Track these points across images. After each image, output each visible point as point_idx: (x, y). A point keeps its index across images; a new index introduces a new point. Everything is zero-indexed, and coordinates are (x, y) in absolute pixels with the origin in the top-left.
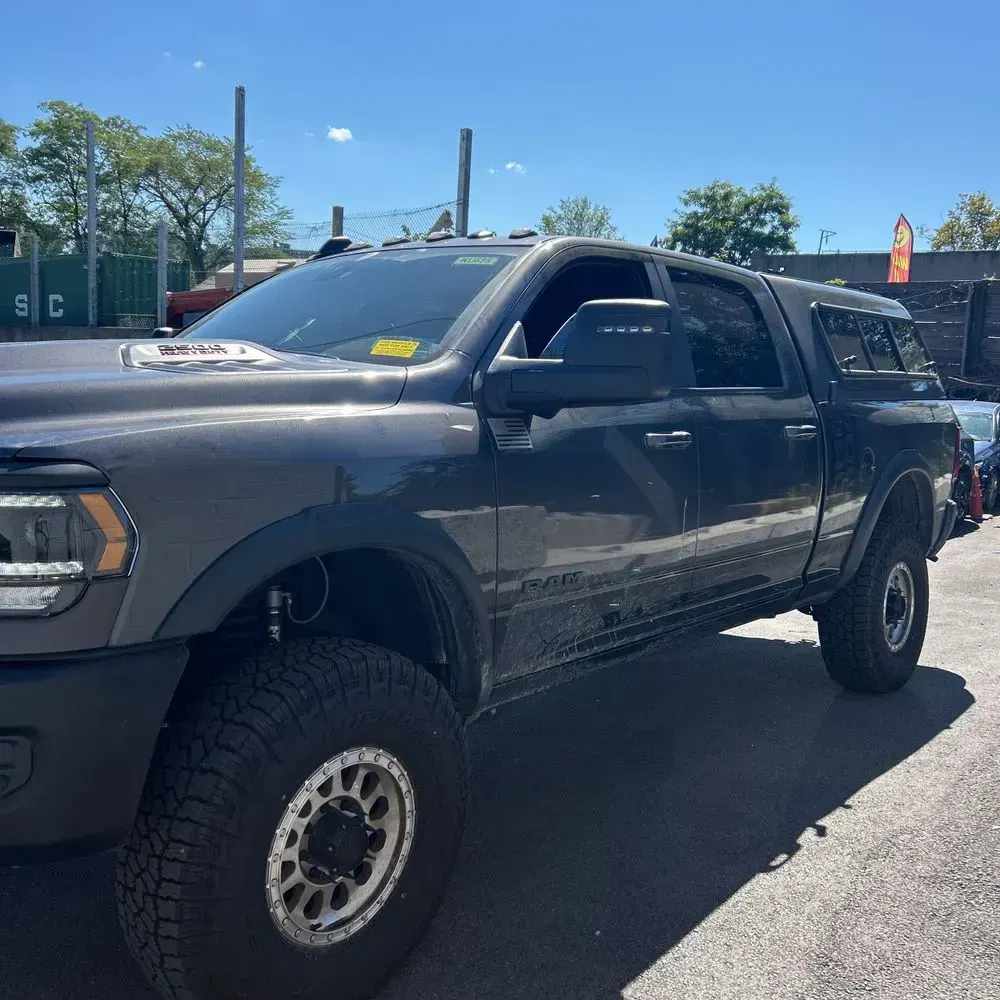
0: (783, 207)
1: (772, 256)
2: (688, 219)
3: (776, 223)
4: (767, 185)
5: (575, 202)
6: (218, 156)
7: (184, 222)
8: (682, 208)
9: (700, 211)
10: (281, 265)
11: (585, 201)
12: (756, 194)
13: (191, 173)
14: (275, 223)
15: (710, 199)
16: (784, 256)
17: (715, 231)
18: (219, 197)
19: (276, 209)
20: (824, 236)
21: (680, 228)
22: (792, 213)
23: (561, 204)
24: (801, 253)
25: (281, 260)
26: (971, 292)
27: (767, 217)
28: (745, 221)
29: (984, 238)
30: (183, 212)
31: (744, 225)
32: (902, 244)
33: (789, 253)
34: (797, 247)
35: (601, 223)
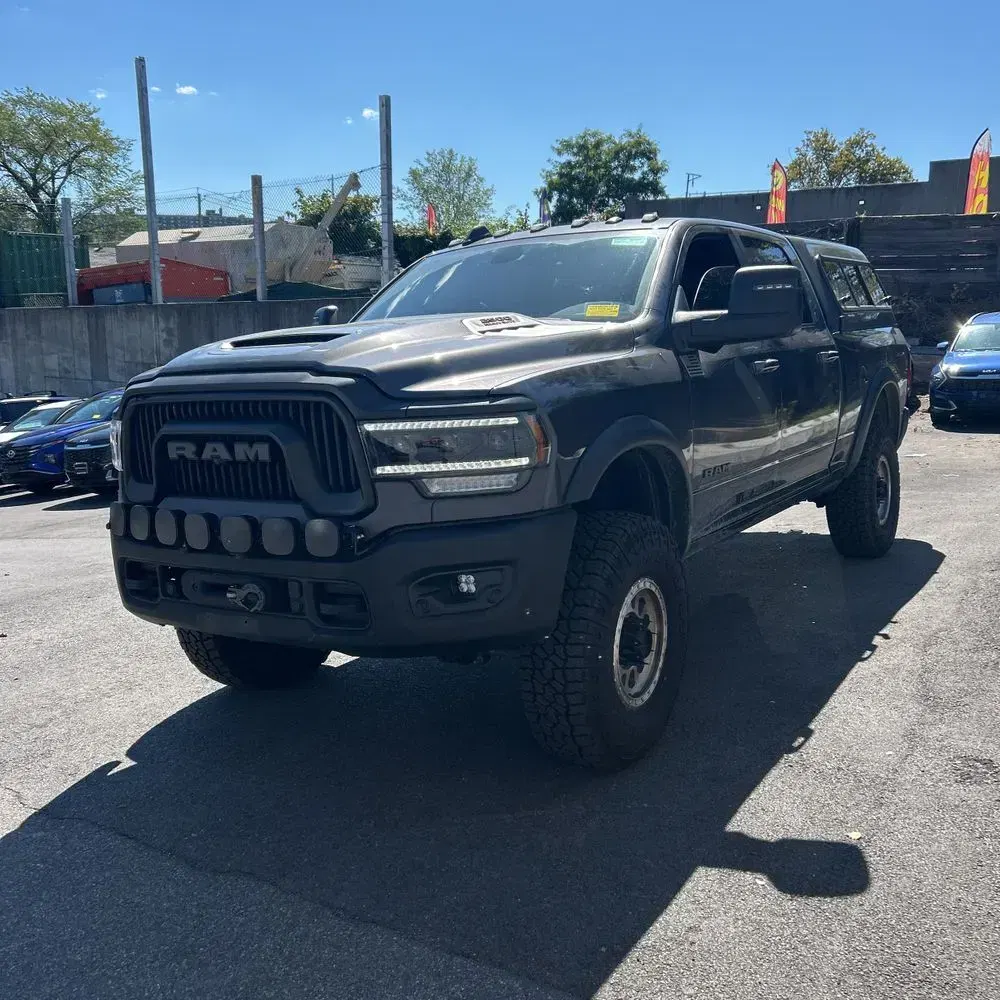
0: (650, 152)
1: (643, 201)
2: (562, 168)
3: (645, 169)
4: (634, 131)
5: (441, 153)
6: (64, 120)
7: (33, 193)
8: (556, 157)
9: (573, 159)
10: (187, 235)
11: (451, 152)
12: (625, 141)
13: (35, 139)
14: (130, 189)
15: (582, 148)
16: (655, 201)
17: (588, 179)
18: (67, 164)
19: (130, 174)
20: (690, 179)
21: (555, 177)
22: (660, 158)
23: (426, 156)
24: (670, 197)
25: (185, 230)
26: (846, 229)
27: (637, 163)
28: (616, 168)
29: (829, 173)
30: (30, 182)
31: (615, 172)
32: (778, 187)
33: (660, 198)
34: (667, 191)
35: (469, 175)
